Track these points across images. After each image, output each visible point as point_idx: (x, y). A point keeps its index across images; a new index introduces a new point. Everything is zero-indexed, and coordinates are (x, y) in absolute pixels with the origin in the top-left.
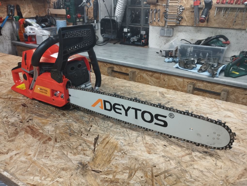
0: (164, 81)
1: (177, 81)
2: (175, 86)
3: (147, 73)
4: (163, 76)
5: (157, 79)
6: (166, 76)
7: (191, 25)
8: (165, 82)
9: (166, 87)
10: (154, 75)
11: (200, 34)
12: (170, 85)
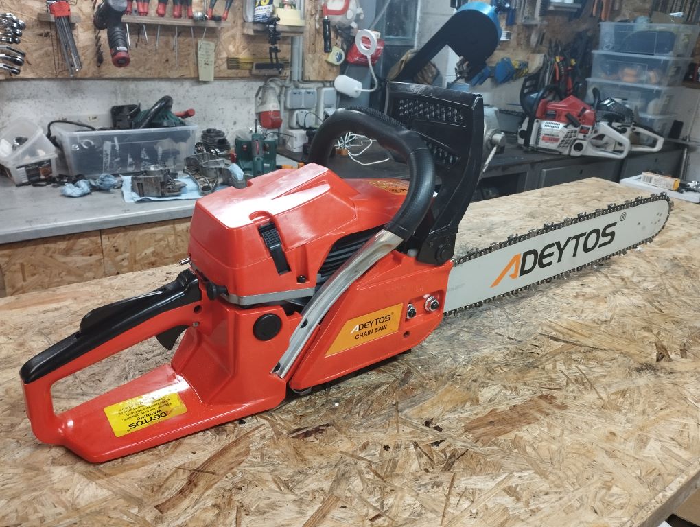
0: (115, 253)
1: (159, 236)
2: (155, 254)
3: (49, 249)
4: (111, 239)
5: (91, 255)
6: (119, 235)
7: (50, 76)
8: (121, 254)
9: (126, 266)
10: (75, 248)
11: (82, 99)
12: (137, 258)
